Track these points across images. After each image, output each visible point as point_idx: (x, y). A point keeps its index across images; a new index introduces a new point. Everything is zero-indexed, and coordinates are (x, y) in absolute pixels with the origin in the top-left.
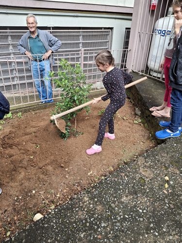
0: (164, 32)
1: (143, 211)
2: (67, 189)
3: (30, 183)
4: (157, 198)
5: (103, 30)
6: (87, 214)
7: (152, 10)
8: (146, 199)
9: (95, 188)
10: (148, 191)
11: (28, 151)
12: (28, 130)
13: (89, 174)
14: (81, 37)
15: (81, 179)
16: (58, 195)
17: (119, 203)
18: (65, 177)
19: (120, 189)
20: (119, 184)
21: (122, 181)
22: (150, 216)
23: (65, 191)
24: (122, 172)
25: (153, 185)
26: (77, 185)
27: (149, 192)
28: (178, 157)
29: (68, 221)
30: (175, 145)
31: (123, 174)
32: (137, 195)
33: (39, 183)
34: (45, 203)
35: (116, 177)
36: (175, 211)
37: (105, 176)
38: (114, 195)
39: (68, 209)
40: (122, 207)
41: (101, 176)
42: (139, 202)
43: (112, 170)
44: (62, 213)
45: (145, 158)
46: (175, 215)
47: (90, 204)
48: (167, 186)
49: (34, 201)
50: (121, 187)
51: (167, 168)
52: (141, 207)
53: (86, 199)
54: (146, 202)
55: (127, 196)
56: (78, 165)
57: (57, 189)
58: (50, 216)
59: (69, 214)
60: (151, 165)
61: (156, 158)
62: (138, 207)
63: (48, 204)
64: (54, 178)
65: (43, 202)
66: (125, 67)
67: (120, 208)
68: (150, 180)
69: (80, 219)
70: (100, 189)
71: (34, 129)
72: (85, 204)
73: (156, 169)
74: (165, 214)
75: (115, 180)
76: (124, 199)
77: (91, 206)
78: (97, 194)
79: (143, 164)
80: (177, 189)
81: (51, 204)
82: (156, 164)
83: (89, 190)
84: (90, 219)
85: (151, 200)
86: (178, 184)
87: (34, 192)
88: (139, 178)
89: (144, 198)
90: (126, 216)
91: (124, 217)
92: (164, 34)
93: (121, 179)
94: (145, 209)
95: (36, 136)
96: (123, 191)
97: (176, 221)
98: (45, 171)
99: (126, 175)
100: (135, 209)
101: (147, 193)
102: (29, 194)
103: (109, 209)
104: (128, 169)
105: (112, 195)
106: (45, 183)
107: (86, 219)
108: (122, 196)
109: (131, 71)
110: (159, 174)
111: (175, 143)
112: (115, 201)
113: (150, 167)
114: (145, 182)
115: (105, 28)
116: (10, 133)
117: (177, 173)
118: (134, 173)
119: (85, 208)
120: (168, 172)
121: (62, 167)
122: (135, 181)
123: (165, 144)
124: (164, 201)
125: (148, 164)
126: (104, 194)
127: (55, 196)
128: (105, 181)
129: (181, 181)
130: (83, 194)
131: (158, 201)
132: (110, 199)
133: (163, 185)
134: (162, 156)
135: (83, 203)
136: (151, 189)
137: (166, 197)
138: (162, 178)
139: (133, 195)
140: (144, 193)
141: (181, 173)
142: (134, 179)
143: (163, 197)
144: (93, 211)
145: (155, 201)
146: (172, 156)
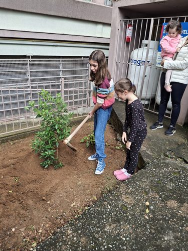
0: (139, 62)
1: (126, 239)
2: (49, 223)
3: (9, 220)
4: (139, 224)
5: (82, 59)
6: (70, 248)
7: (127, 42)
8: (128, 226)
9: (79, 220)
10: (130, 217)
11: (7, 185)
12: (6, 163)
13: (72, 205)
14: (61, 66)
15: (64, 212)
16: (40, 231)
17: (102, 233)
18: (47, 211)
19: (103, 219)
20: (102, 213)
21: (106, 210)
22: (133, 243)
23: (48, 225)
24: (105, 201)
25: (135, 212)
26: (59, 218)
28: (157, 182)
30: (154, 169)
31: (106, 203)
32: (120, 223)
33: (19, 219)
34: (26, 241)
35: (99, 207)
36: (156, 236)
37: (89, 206)
38: (98, 225)
39: (51, 244)
40: (105, 236)
41: (85, 207)
42: (122, 230)
43: (96, 199)
44: (45, 249)
45: (127, 185)
46: (156, 240)
47: (73, 236)
48: (147, 211)
49: (14, 240)
50: (104, 216)
51: (147, 193)
52: (124, 235)
53: (70, 232)
54: (128, 230)
55: (110, 225)
56: (60, 197)
57: (39, 224)
59: (52, 250)
60: (133, 191)
61: (137, 184)
62: (121, 235)
63: (29, 242)
64: (35, 213)
65: (24, 240)
67: (103, 238)
68: (132, 206)
70: (83, 220)
71: (13, 160)
73: (137, 195)
74: (147, 240)
75: (98, 210)
76: (108, 228)
77: (75, 238)
78: (80, 226)
79: (125, 190)
80: (157, 214)
81: (33, 241)
82: (137, 189)
83: (72, 222)
85: (134, 226)
86: (158, 209)
87: (13, 230)
88: (122, 206)
89: (127, 225)
90: (110, 246)
91: (108, 247)
92: (139, 64)
93: (104, 208)
94: (128, 237)
95: (15, 169)
96: (106, 220)
97: (157, 246)
98: (25, 206)
99: (108, 203)
100: (118, 238)
101: (130, 220)
102: (8, 233)
103: (92, 240)
104: (111, 197)
105: (96, 225)
106: (25, 219)
108: (105, 226)
110: (140, 199)
111: (154, 168)
112: (99, 231)
113: (131, 193)
114: (127, 209)
115: (84, 57)
117: (156, 198)
118: (116, 201)
119: (69, 241)
120: (149, 197)
121: (44, 200)
122: (117, 209)
123: (145, 169)
124: (146, 227)
125: (129, 191)
126: (88, 225)
127: (37, 232)
128: (88, 212)
129: (160, 205)
130: (66, 227)
131: (140, 227)
132: (93, 230)
133: (144, 211)
134: (142, 182)
135: (67, 237)
136: (133, 215)
137: (148, 223)
138: (142, 204)
139: (116, 224)
140: (127, 220)
141: (161, 197)
142: (116, 206)
143: (145, 222)
144: (77, 244)
145: (137, 228)
146: (152, 181)
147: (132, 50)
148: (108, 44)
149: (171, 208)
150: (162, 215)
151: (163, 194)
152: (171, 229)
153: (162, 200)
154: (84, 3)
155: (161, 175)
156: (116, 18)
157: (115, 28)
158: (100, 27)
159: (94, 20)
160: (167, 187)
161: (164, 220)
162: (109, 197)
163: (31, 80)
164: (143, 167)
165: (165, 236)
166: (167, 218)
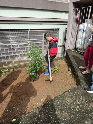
0: (83, 30)
1: (64, 119)
2: (30, 107)
3: (13, 103)
4: (73, 113)
5: (54, 30)
6: (37, 120)
7: (77, 20)
8: (67, 113)
13: (42, 100)
15: (37, 103)
19: (54, 108)
20: (54, 105)
21: (56, 104)
22: (68, 122)
24: (57, 99)
26: (35, 105)
27: (69, 110)
29: (27, 123)
30: (85, 86)
31: (57, 100)
32: (62, 111)
33: (17, 103)
34: (18, 114)
36: (81, 120)
38: (52, 111)
39: (28, 117)
40: (54, 117)
41: (47, 101)
42: (63, 115)
44: (25, 118)
45: (69, 93)
46: (80, 123)
47: (39, 114)
48: (78, 107)
49: (14, 112)
51: (79, 98)
52: (64, 117)
53: (37, 112)
54: (66, 115)
55: (57, 112)
57: (25, 107)
58: (19, 120)
59: (28, 119)
60: (72, 96)
61: (74, 93)
62: (62, 117)
63: (20, 114)
64: (24, 101)
65: (18, 113)
66: (65, 47)
67: (53, 117)
68: (70, 104)
69: (33, 122)
70: (45, 108)
71: (18, 77)
73: (74, 98)
74: (75, 122)
75: (52, 103)
77: (39, 116)
78: (43, 110)
79: (68, 95)
80: (83, 109)
83: (39, 108)
84: (38, 122)
85: (69, 114)
86: (84, 106)
87: (14, 108)
88: (65, 103)
89: (66, 113)
90: (56, 122)
92: (83, 31)
94: (65, 119)
96: (56, 109)
98: (20, 98)
99: (58, 101)
100: (60, 118)
102: (12, 109)
103: (48, 118)
104: (60, 98)
105: (50, 110)
106: (20, 104)
107: (36, 122)
108: (55, 112)
109: (67, 49)
110: (75, 101)
112: (52, 114)
114: (67, 105)
115: (55, 29)
116: (7, 79)
117: (84, 101)
118: (62, 100)
119: (36, 117)
120: (80, 100)
121: (29, 96)
124: (76, 115)
125: (70, 96)
126: (47, 110)
127: (24, 110)
128: (48, 104)
130: (36, 109)
131: (73, 115)
132: (49, 113)
133: (76, 107)
134: (78, 92)
135: (36, 114)
136: (70, 108)
137: (77, 113)
138: (76, 103)
139: (60, 111)
140: (66, 110)
141: (87, 101)
142: (62, 103)
143: (76, 112)
144: (40, 118)
145: (71, 115)
146: (83, 92)
147: (79, 25)
148: (67, 22)
149: (91, 107)
150: (86, 110)
151: (88, 99)
152: (90, 118)
153: (87, 102)
154: (56, 2)
156: (72, 8)
157: (71, 13)
158: (64, 14)
159: (60, 10)
160: (91, 96)
161: (87, 113)
162: (59, 98)
163: (30, 41)
164: (80, 85)
165: (86, 121)
166: (88, 112)
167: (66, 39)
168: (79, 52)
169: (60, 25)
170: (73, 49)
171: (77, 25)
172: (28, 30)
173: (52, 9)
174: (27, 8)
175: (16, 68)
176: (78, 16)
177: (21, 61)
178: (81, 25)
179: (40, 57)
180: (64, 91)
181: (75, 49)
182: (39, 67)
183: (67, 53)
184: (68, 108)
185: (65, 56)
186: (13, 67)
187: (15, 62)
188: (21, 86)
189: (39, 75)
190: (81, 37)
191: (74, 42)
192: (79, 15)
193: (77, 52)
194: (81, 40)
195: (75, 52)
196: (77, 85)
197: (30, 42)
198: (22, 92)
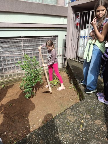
0: (84, 37)
1: (66, 143)
2: (25, 130)
3: (4, 127)
4: (76, 134)
5: (52, 37)
7: (77, 26)
8: (69, 135)
9: (40, 129)
13: (39, 121)
14: (40, 41)
15: (34, 124)
16: (20, 135)
17: (53, 138)
18: (25, 123)
19: (54, 130)
20: (54, 126)
21: (57, 124)
23: (24, 132)
24: (57, 119)
25: (74, 126)
27: (71, 130)
28: (90, 108)
30: (89, 101)
31: (58, 120)
32: (64, 132)
33: (9, 127)
34: (11, 140)
35: (53, 122)
36: (86, 142)
38: (51, 133)
39: (22, 143)
41: (46, 122)
42: (65, 137)
45: (71, 110)
47: (36, 139)
48: (82, 126)
50: (55, 128)
51: (83, 115)
52: (66, 140)
53: (34, 136)
54: (69, 137)
55: (58, 134)
57: (19, 131)
60: (74, 114)
61: (77, 109)
62: (64, 140)
63: (13, 141)
64: (18, 124)
65: (10, 139)
66: (65, 57)
67: (53, 141)
68: (73, 123)
70: (43, 130)
71: (10, 94)
72: (33, 139)
73: (77, 116)
75: (52, 124)
76: (56, 136)
77: (36, 140)
78: (41, 133)
79: (70, 113)
80: (88, 128)
81: (15, 141)
82: (77, 113)
85: (72, 135)
86: (88, 125)
87: (5, 133)
88: (67, 122)
89: (68, 134)
92: (84, 38)
94: (68, 142)
96: (56, 130)
98: (13, 120)
99: (59, 120)
100: (62, 142)
101: (70, 131)
102: (2, 135)
103: (46, 142)
106: (12, 127)
108: (55, 134)
109: (68, 59)
110: (78, 119)
111: (89, 100)
112: (51, 137)
114: (70, 125)
117: (88, 118)
118: (64, 119)
119: (33, 142)
120: (84, 117)
121: (24, 117)
122: (64, 124)
124: (80, 136)
125: (72, 113)
126: (45, 133)
127: (18, 135)
128: (46, 125)
129: (90, 123)
130: (32, 133)
131: (76, 136)
132: (48, 136)
133: (80, 126)
134: (81, 108)
135: (32, 139)
136: (73, 129)
137: (81, 133)
138: (79, 122)
139: (61, 133)
140: (68, 131)
141: (91, 118)
142: (63, 122)
143: (79, 133)
145: (74, 136)
146: (87, 108)
147: (80, 31)
148: (66, 28)
149: (97, 125)
150: (91, 129)
151: (93, 116)
152: (95, 139)
153: (92, 120)
154: (52, 5)
155: (93, 104)
156: (71, 13)
157: (70, 18)
158: (62, 19)
159: (58, 15)
160: (96, 112)
161: (92, 132)
162: (60, 117)
163: (24, 50)
164: (83, 99)
165: (91, 143)
166: (94, 131)
167: (66, 47)
168: (81, 61)
169: (58, 32)
170: (74, 59)
171: (77, 31)
172: (22, 37)
173: (49, 14)
174: (19, 12)
175: (7, 83)
176: (78, 21)
177: (14, 75)
178: (82, 32)
179: (36, 69)
180: (65, 108)
181: (77, 58)
182: (35, 81)
183: (67, 63)
184: (70, 129)
185: (65, 67)
186: (4, 82)
187: (7, 76)
188: (14, 105)
189: (36, 90)
190: (82, 45)
191: (75, 50)
192: (79, 19)
193: (79, 62)
194: (82, 48)
195: (77, 61)
196: (81, 100)
197: (24, 52)
198: (16, 112)
